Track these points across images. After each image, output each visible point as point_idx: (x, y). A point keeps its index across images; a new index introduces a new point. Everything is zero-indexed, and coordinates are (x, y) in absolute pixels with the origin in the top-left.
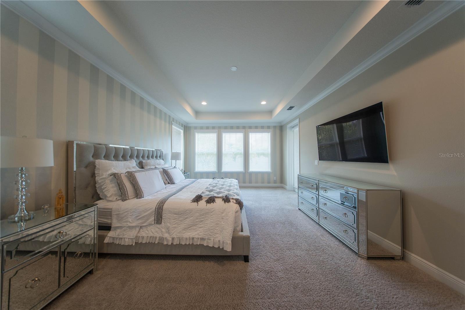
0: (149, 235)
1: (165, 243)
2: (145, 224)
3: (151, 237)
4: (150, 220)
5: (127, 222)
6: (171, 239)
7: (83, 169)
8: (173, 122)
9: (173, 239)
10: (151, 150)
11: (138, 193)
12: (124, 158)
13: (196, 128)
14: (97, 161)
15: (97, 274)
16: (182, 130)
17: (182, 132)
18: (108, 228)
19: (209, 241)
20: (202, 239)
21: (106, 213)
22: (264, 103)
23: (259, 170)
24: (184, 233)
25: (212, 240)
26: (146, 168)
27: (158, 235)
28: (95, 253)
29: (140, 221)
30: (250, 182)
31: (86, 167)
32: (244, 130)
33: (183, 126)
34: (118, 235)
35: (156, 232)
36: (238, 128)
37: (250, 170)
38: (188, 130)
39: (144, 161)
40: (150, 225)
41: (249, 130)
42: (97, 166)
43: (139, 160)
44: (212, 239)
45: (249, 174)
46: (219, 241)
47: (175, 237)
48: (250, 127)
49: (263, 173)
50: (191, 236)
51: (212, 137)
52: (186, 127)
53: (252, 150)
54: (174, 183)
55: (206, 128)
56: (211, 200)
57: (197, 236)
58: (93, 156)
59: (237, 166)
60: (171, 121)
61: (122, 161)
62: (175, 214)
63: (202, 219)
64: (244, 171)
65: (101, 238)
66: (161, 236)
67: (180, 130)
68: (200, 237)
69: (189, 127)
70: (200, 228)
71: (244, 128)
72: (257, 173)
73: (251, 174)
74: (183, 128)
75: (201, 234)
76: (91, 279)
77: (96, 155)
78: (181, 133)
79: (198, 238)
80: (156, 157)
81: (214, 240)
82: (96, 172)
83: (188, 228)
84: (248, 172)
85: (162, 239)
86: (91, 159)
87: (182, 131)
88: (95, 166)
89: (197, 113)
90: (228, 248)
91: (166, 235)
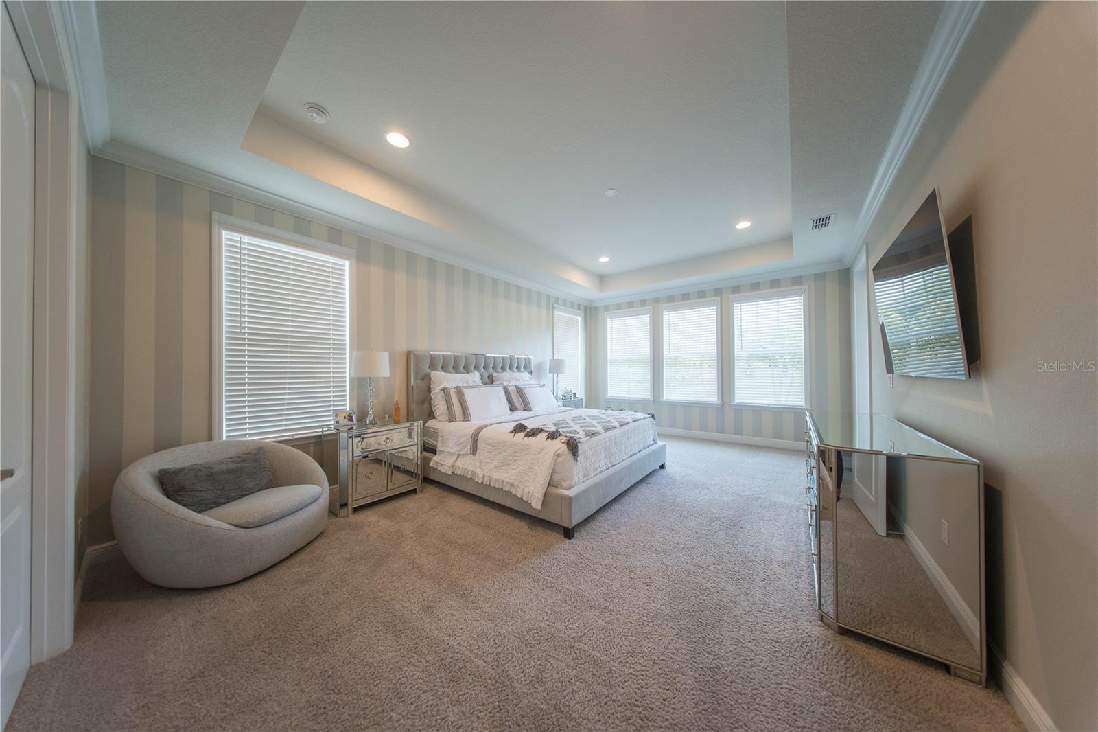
0: (464, 467)
1: (476, 480)
2: (462, 453)
3: (465, 469)
4: (467, 449)
5: (447, 446)
6: (482, 476)
7: (419, 381)
8: (555, 305)
9: (484, 476)
10: (522, 358)
11: (466, 416)
12: (467, 370)
13: (607, 308)
14: (433, 374)
15: (420, 495)
16: (580, 316)
17: (580, 321)
18: (433, 451)
19: (518, 489)
20: (512, 485)
21: (434, 434)
22: (743, 225)
23: (765, 402)
24: (495, 472)
25: (521, 489)
26: (495, 383)
27: (471, 468)
28: (419, 475)
29: (458, 448)
30: (738, 431)
31: (423, 380)
32: (718, 298)
33: (582, 308)
34: (440, 460)
35: (471, 464)
36: (701, 294)
37: (736, 401)
38: (591, 314)
39: (495, 374)
40: (467, 454)
41: (731, 296)
42: (432, 379)
43: (487, 371)
44: (522, 487)
45: (734, 409)
46: (529, 492)
47: (486, 474)
48: (736, 289)
49: (778, 412)
50: (501, 478)
51: (642, 322)
52: (591, 308)
53: (742, 348)
54: (530, 411)
55: (628, 306)
56: (535, 433)
57: (507, 480)
58: (429, 368)
59: (703, 390)
60: (551, 303)
61: (463, 373)
62: (490, 445)
63: (516, 458)
64: (720, 402)
65: (426, 461)
66: (474, 470)
67: (575, 317)
68: (510, 481)
69: (595, 307)
70: (513, 469)
71: (718, 292)
72: (758, 410)
73: (740, 409)
74: (582, 312)
75: (511, 477)
76: (414, 497)
77: (432, 366)
78: (578, 322)
79: (508, 483)
80: (518, 368)
81: (523, 489)
82: (432, 386)
83: (500, 466)
84: (730, 405)
85: (474, 474)
86: (428, 370)
87: (579, 318)
88: (430, 379)
89: (602, 279)
90: (536, 504)
91: (478, 471)
